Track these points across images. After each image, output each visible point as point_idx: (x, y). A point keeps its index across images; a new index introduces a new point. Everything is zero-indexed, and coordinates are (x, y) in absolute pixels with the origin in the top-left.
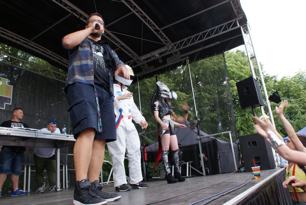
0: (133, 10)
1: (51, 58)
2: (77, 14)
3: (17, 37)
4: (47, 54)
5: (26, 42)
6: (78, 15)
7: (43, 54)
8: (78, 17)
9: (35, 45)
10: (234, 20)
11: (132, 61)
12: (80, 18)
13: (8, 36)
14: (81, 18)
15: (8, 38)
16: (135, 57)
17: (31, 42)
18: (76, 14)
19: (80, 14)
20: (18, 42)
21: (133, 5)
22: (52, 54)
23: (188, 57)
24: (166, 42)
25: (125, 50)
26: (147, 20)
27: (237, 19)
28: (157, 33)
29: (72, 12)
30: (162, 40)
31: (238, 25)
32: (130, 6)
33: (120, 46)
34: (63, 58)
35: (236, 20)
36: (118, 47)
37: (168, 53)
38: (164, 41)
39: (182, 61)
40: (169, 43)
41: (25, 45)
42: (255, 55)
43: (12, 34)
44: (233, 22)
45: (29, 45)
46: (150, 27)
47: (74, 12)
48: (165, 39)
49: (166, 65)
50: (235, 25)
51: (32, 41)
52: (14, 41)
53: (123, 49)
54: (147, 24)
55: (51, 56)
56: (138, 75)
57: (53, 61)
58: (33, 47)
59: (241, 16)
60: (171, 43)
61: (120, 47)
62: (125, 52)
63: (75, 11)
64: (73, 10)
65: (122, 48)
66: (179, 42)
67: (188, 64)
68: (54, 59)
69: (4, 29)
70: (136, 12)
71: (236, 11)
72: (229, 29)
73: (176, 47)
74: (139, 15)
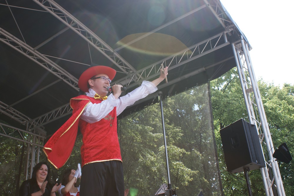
0: (67, 24)
10: (220, 35)
21: (66, 17)
23: (160, 92)
24: (127, 70)
25: (70, 82)
26: (91, 37)
27: (225, 32)
28: (111, 57)
30: (120, 67)
31: (227, 41)
32: (61, 18)
33: (62, 76)
35: (223, 34)
36: (58, 78)
38: (124, 68)
39: (153, 99)
40: (131, 72)
42: (252, 86)
44: (218, 37)
46: (98, 48)
48: (126, 66)
50: (222, 41)
53: (67, 80)
54: (92, 44)
59: (230, 28)
60: (135, 71)
61: (61, 78)
62: (71, 85)
65: (64, 78)
66: (144, 70)
67: (160, 101)
70: (74, 27)
71: (222, 20)
72: (213, 47)
73: (140, 76)
74: (78, 31)
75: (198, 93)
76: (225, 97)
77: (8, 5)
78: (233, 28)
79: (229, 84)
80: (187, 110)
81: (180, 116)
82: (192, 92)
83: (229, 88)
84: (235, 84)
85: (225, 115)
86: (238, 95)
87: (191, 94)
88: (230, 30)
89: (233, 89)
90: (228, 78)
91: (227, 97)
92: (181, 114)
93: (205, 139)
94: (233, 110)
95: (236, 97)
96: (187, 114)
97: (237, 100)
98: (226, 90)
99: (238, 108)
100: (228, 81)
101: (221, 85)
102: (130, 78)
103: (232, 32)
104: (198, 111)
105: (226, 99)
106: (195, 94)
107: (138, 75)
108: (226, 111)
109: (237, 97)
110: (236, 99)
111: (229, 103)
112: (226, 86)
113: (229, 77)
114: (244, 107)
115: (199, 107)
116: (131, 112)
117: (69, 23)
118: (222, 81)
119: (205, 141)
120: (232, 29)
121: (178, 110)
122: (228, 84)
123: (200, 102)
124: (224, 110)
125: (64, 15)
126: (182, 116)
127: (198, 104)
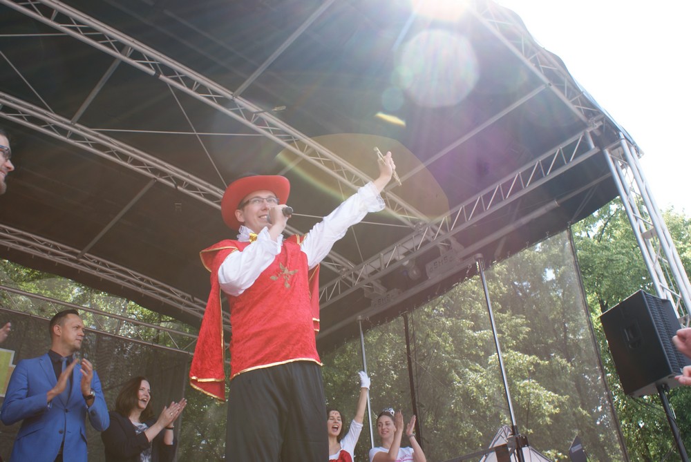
0: (297, 152)
1: (140, 290)
2: (169, 179)
3: (55, 247)
4: (129, 281)
5: (75, 257)
6: (172, 182)
7: (119, 281)
8: (172, 185)
9: (98, 262)
10: (580, 136)
11: (337, 281)
12: (176, 186)
13: (33, 248)
14: (179, 187)
15: (34, 251)
16: (344, 269)
17: (86, 254)
18: (166, 179)
19: (174, 178)
20: (57, 260)
21: (294, 140)
22: (142, 279)
23: (479, 255)
24: (413, 221)
26: (343, 170)
27: (588, 131)
29: (153, 176)
30: (400, 217)
31: (593, 146)
32: (287, 142)
34: (171, 289)
35: (585, 133)
37: (421, 251)
39: (467, 269)
40: (421, 223)
41: (73, 265)
42: (654, 225)
43: (42, 242)
44: (576, 142)
45: (83, 264)
47: (161, 176)
49: (427, 284)
50: (584, 148)
51: (88, 252)
52: (47, 256)
55: (139, 285)
56: (360, 317)
57: (146, 297)
58: (94, 268)
59: (596, 122)
63: (163, 174)
64: (155, 171)
66: (444, 217)
67: (480, 272)
68: (148, 293)
69: (25, 233)
70: (310, 155)
71: (579, 109)
72: (568, 161)
73: (439, 230)
74: (319, 161)
75: (550, 248)
76: (602, 249)
77: (195, 133)
78: (602, 120)
79: (609, 224)
80: (533, 283)
81: (520, 294)
82: (539, 246)
83: (610, 232)
84: (619, 222)
85: (606, 283)
86: (627, 243)
87: (537, 250)
88: (597, 125)
89: (617, 233)
90: (605, 213)
91: (606, 248)
92: (521, 289)
93: (575, 332)
94: (621, 273)
95: (624, 248)
96: (534, 289)
97: (627, 252)
98: (603, 235)
99: (631, 268)
100: (606, 218)
101: (592, 228)
102: (419, 235)
103: (601, 128)
104: (553, 281)
105: (605, 253)
106: (544, 251)
107: (435, 228)
108: (606, 277)
109: (627, 247)
110: (624, 252)
111: (612, 260)
112: (603, 229)
113: (607, 211)
114: (641, 264)
115: (555, 272)
116: (429, 297)
117: (302, 150)
118: (595, 220)
119: (575, 337)
120: (601, 123)
121: (516, 283)
122: (606, 224)
123: (555, 263)
124: (602, 274)
125: (290, 137)
126: (525, 294)
127: (553, 268)
